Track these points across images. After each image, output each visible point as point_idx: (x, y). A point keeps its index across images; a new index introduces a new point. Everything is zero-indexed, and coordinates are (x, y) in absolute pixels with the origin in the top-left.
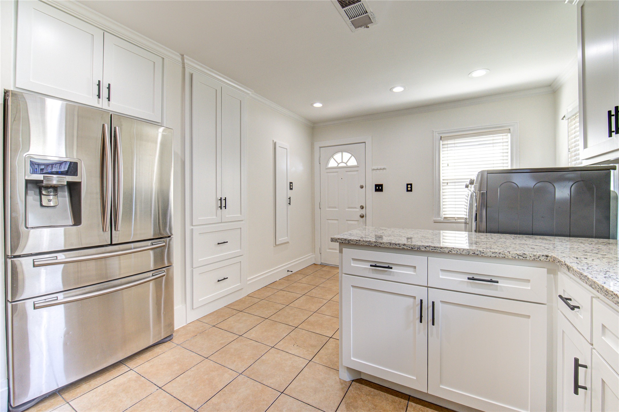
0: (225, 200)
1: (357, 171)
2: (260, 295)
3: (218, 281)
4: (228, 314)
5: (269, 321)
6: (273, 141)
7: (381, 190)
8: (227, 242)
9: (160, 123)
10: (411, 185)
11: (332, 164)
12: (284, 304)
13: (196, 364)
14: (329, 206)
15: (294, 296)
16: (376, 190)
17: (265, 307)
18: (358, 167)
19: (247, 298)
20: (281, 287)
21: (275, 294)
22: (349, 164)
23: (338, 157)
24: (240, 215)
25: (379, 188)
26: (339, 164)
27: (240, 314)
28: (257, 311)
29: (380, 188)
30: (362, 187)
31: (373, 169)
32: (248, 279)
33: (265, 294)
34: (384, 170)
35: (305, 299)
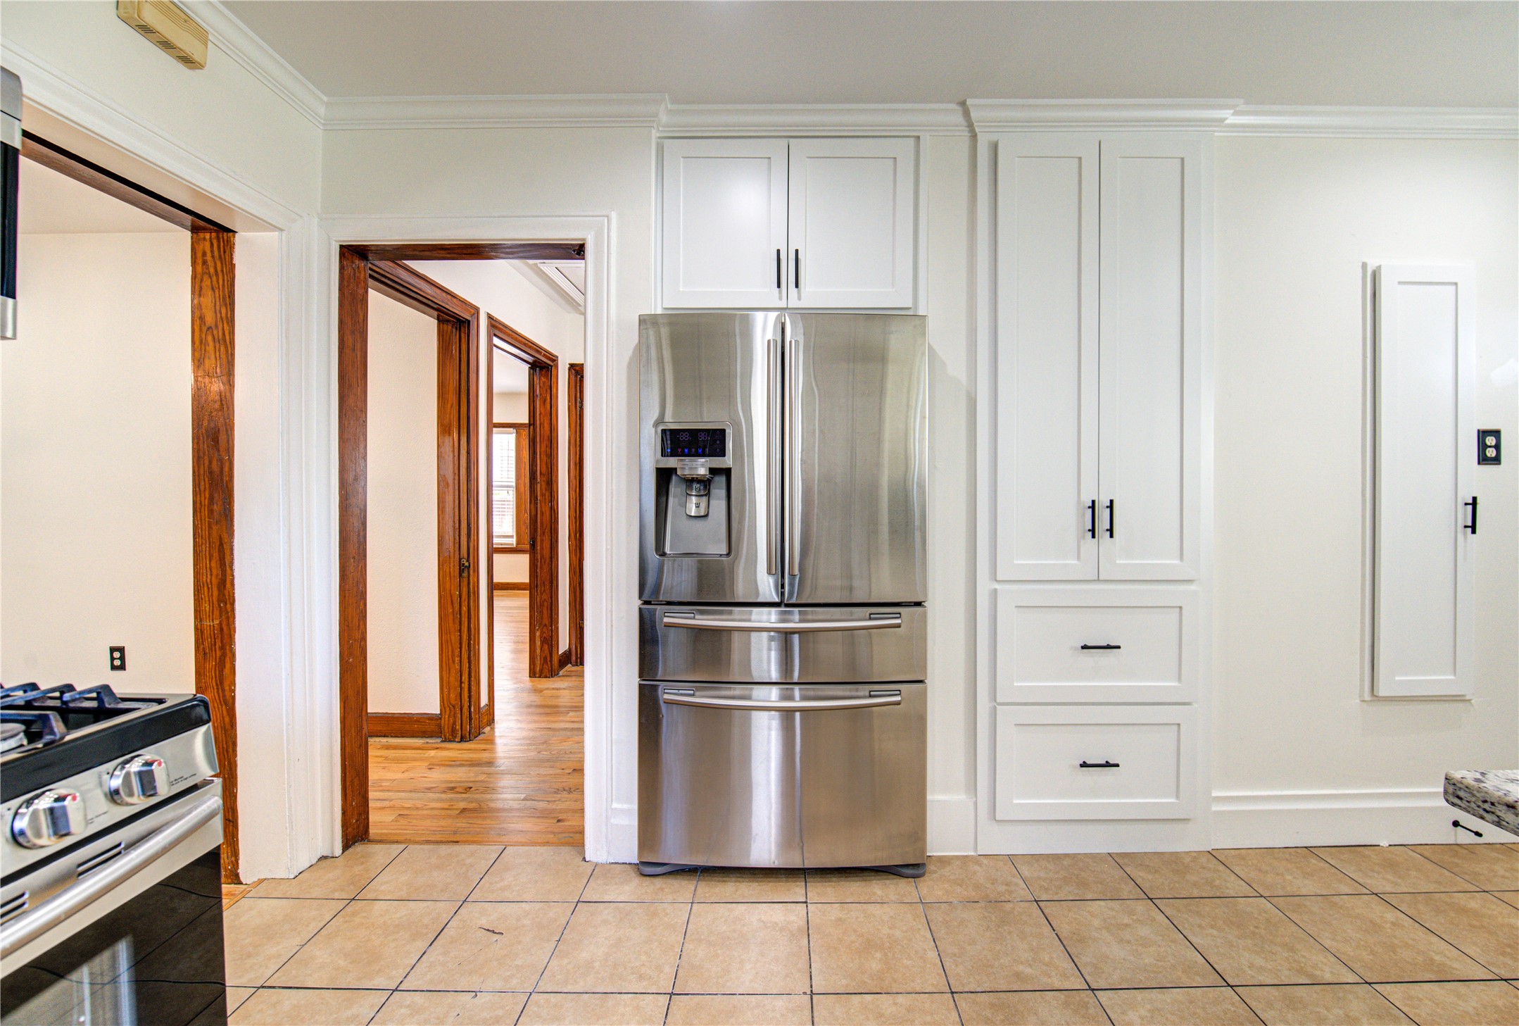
0: (1111, 507)
2: (1260, 870)
3: (1082, 766)
4: (1101, 883)
5: (1233, 1004)
6: (1364, 266)
8: (1119, 647)
9: (910, 308)
12: (1356, 967)
13: (918, 989)
15: (1437, 958)
17: (1254, 933)
19: (1203, 860)
20: (1382, 883)
21: (1336, 899)
24: (1177, 562)
27: (1141, 907)
28: (1211, 931)
32: (1215, 794)
33: (1289, 877)
35: (1500, 1003)
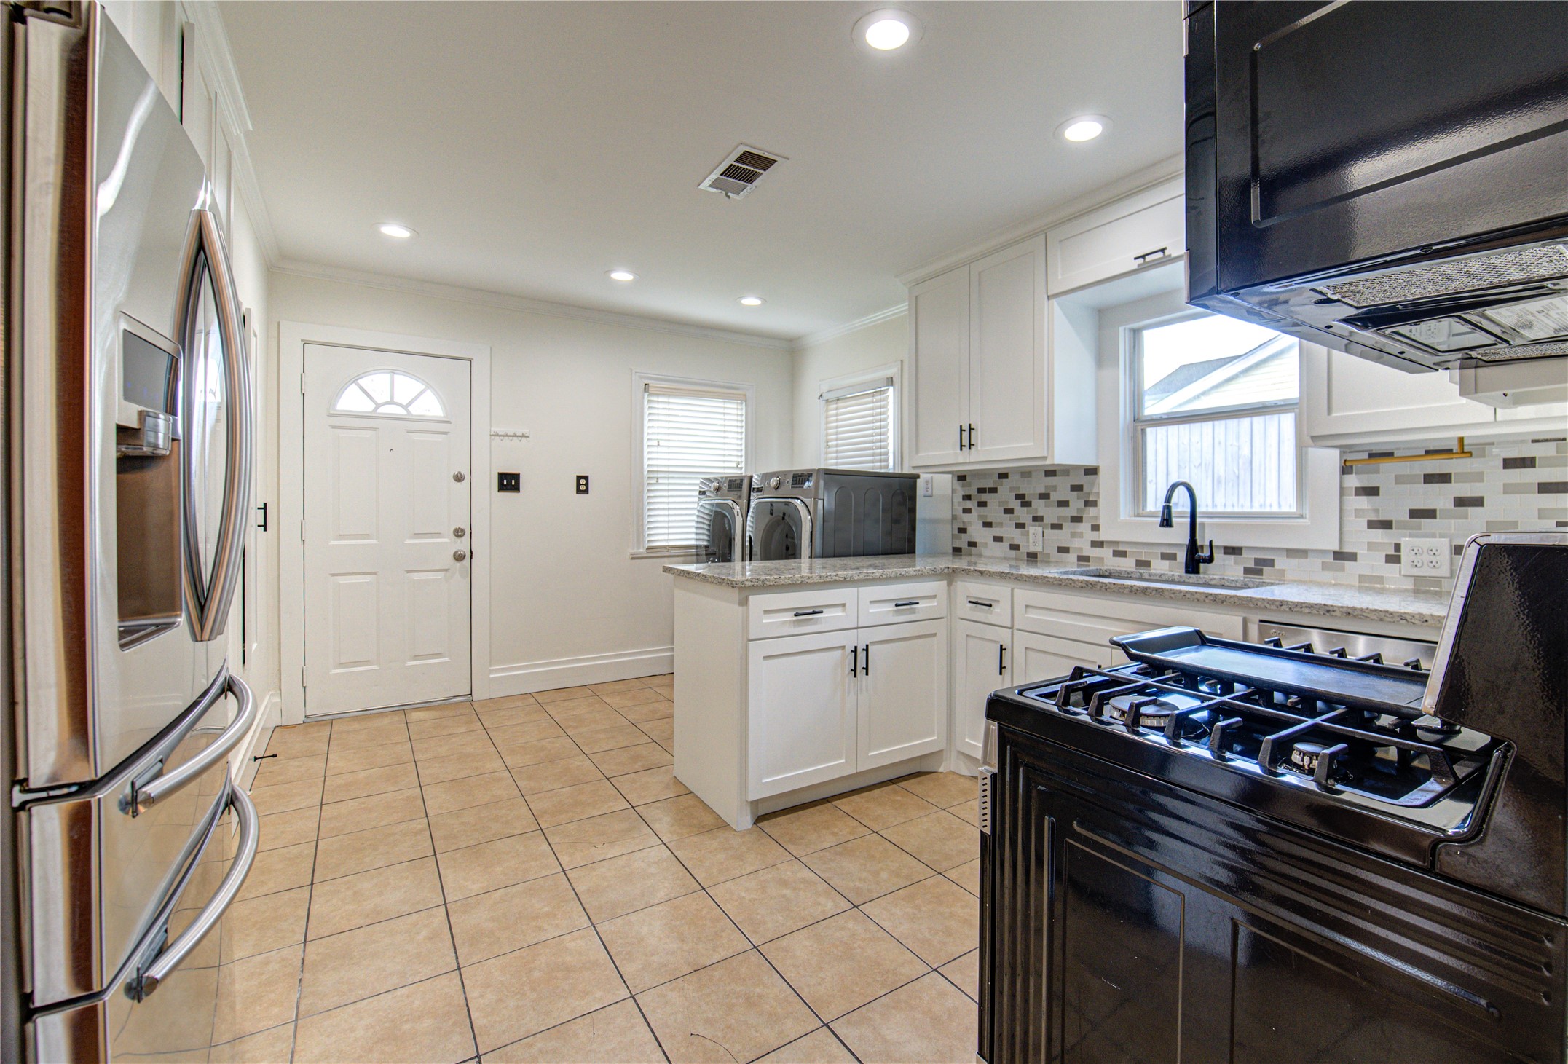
1: (446, 433)
7: (516, 488)
10: (586, 478)
11: (351, 401)
14: (341, 533)
16: (502, 488)
18: (448, 422)
22: (416, 410)
23: (378, 383)
25: (509, 482)
26: (378, 406)
29: (513, 484)
30: (459, 478)
31: (492, 433)
34: (524, 439)
